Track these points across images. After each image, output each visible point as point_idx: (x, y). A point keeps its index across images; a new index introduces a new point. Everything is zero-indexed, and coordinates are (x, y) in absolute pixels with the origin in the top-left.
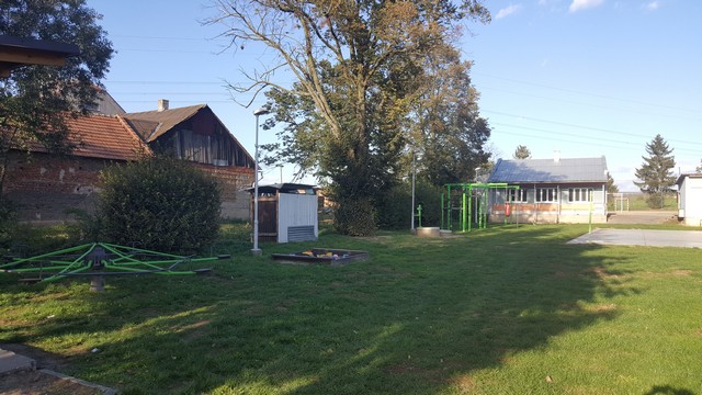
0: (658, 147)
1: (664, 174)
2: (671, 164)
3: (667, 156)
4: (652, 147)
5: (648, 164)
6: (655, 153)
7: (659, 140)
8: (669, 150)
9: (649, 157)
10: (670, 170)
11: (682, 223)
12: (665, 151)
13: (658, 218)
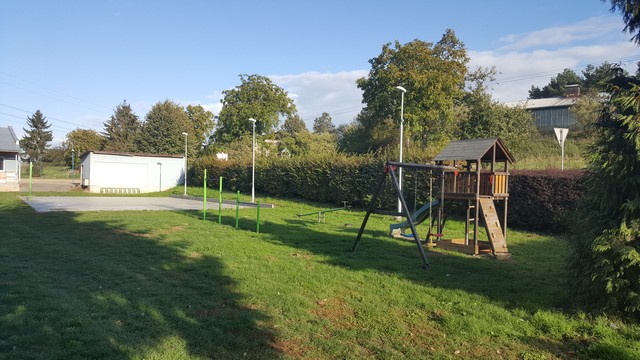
0: (38, 121)
1: (42, 146)
2: (49, 137)
3: (46, 130)
4: (33, 121)
5: (28, 136)
6: (35, 126)
7: (38, 115)
8: (47, 125)
9: (29, 129)
10: (48, 143)
11: (86, 191)
12: (43, 125)
13: (63, 186)
